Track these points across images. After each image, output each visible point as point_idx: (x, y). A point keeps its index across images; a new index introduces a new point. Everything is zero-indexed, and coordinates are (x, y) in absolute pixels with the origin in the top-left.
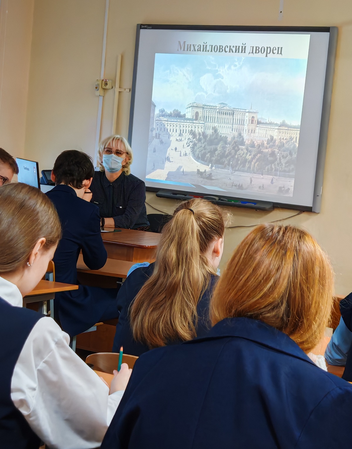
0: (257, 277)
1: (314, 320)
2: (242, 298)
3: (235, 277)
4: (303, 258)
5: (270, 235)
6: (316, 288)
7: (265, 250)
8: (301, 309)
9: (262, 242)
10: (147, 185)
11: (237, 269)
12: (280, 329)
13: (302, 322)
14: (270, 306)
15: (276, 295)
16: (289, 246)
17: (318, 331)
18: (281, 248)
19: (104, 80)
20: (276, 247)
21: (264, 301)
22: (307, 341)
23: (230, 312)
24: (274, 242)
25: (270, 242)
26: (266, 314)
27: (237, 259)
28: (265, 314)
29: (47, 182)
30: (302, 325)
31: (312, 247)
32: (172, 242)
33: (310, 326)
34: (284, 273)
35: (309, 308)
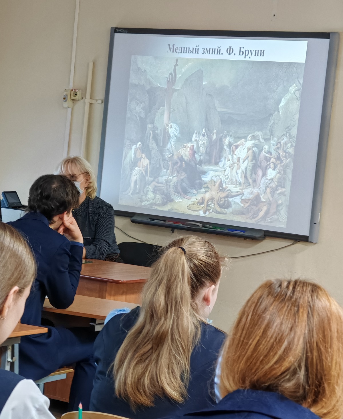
5: (279, 291)
9: (270, 299)
10: (115, 209)
16: (301, 302)
18: (292, 304)
19: (74, 90)
20: (287, 304)
25: (279, 298)
29: (8, 205)
32: (159, 285)
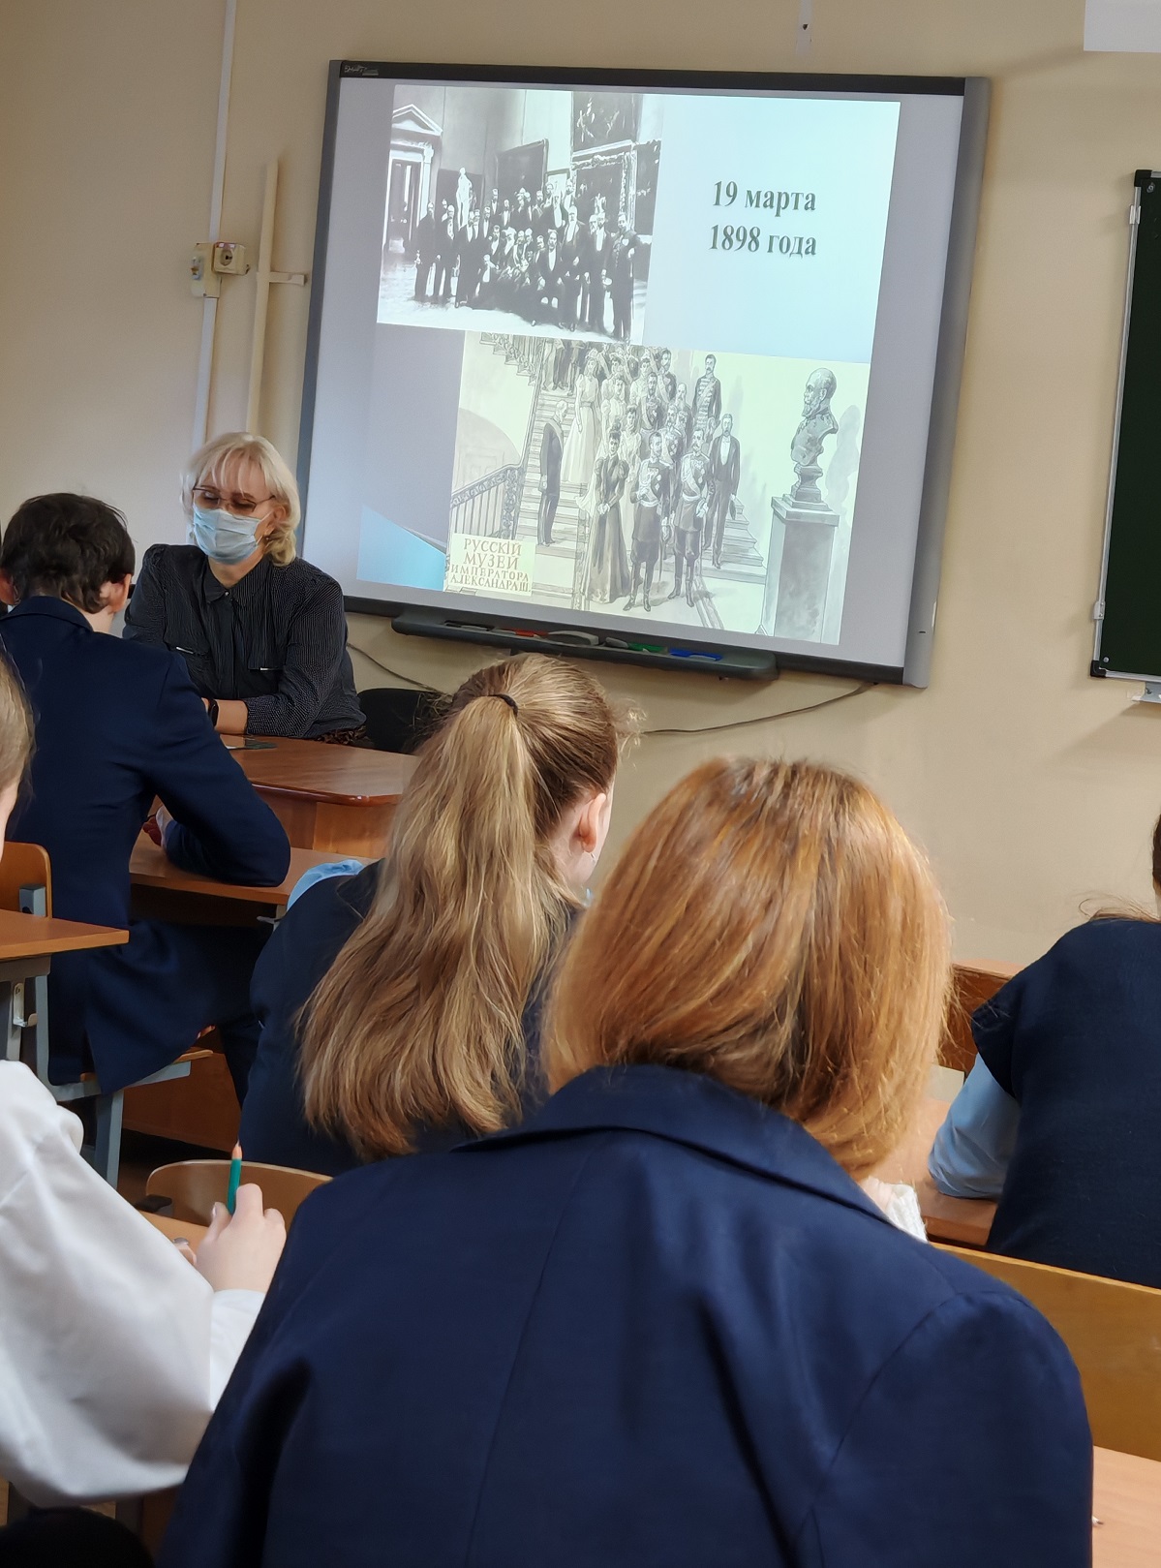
0: (701, 931)
1: (884, 1068)
2: (651, 1000)
3: (627, 928)
4: (852, 868)
5: (743, 792)
6: (892, 965)
7: (726, 843)
8: (842, 1037)
11: (633, 904)
12: (775, 1100)
13: (846, 1076)
14: (743, 1026)
15: (763, 990)
17: (895, 1107)
20: (762, 832)
21: (723, 1010)
22: (859, 1136)
23: (611, 1045)
24: (756, 818)
25: (740, 816)
26: (731, 1052)
27: (633, 871)
28: (726, 1052)
30: (844, 1085)
31: (880, 830)
33: (870, 1090)
34: (789, 917)
35: (867, 1029)
